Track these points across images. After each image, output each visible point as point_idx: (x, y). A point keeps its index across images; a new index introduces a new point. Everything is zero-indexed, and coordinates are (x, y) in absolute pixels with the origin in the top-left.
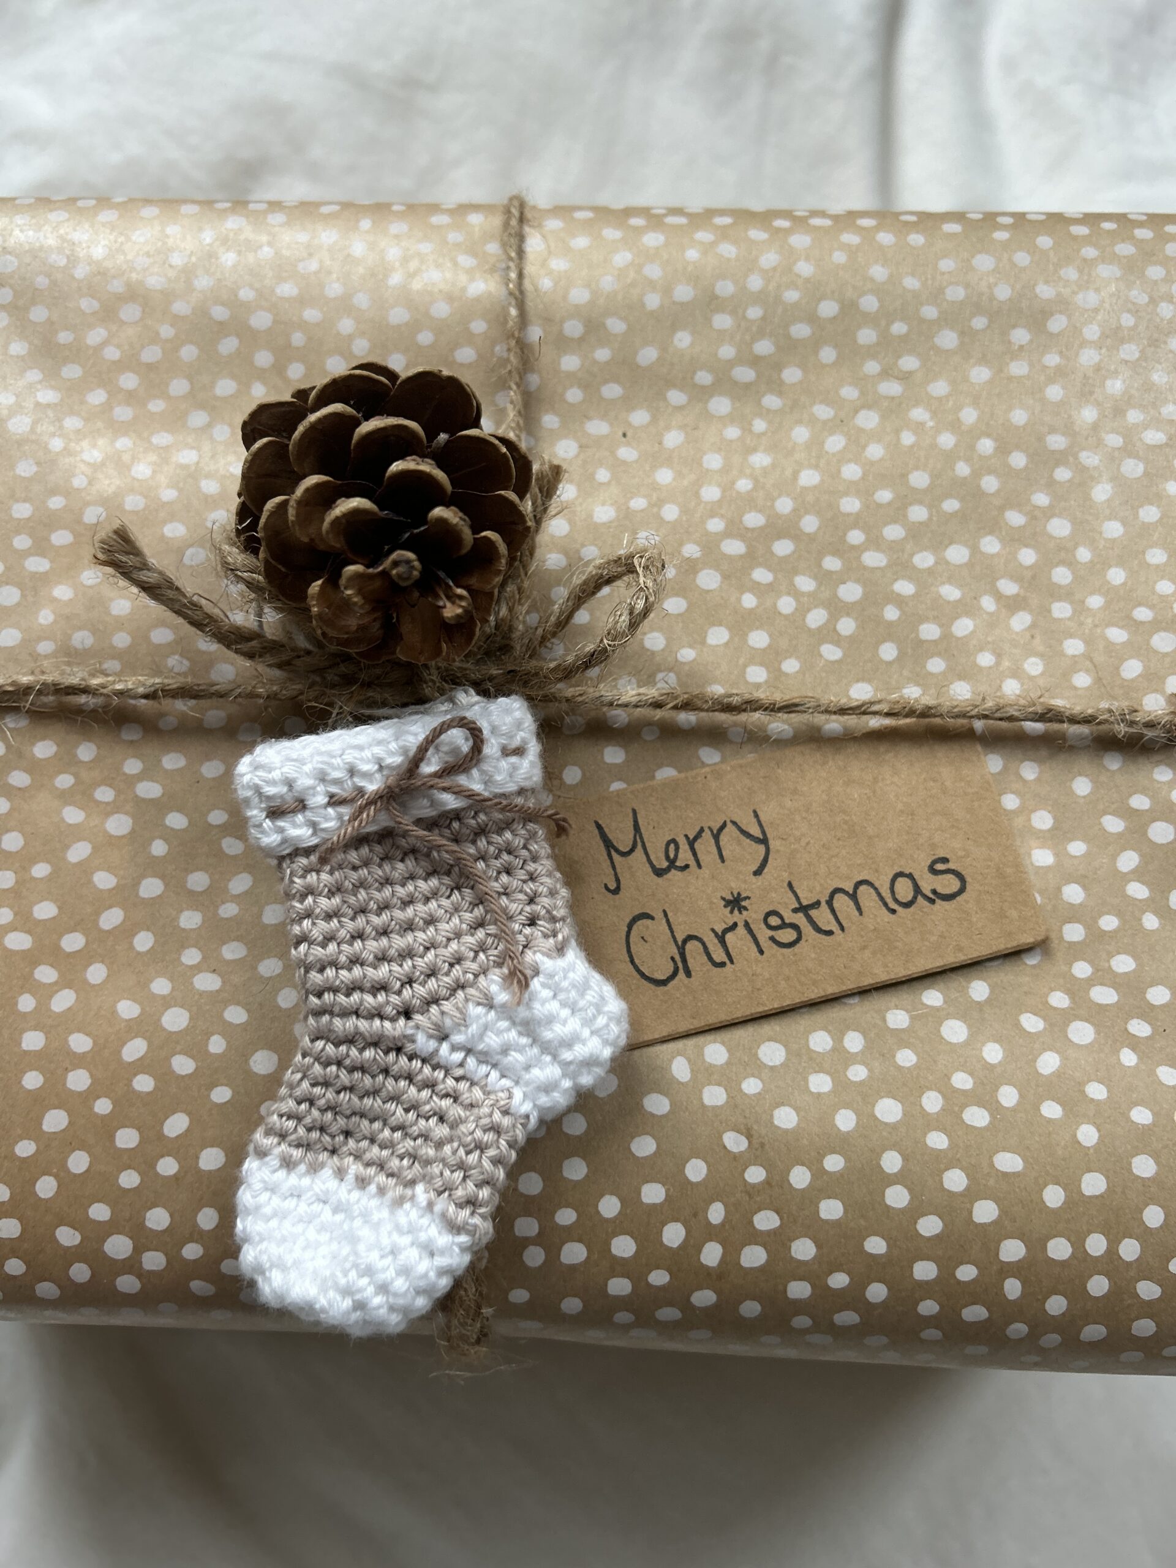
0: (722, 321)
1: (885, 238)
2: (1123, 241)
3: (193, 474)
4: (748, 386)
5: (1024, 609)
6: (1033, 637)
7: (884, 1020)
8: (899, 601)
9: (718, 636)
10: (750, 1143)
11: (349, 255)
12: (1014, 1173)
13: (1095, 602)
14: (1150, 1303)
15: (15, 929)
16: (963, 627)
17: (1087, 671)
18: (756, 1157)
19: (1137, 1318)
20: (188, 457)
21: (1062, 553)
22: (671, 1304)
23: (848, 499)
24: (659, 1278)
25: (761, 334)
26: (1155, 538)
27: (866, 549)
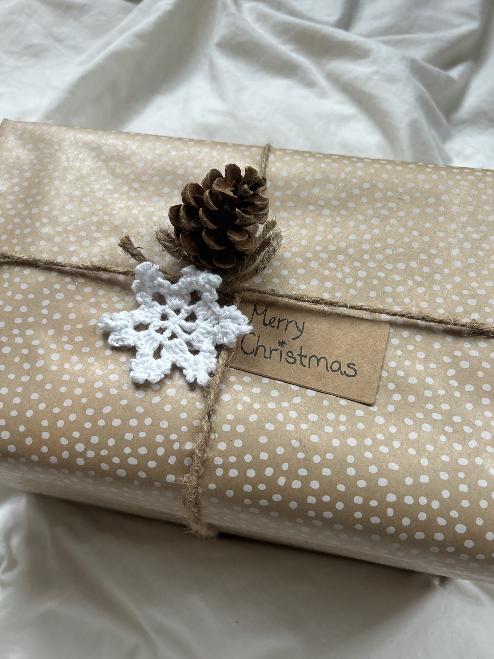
0: (330, 186)
1: (389, 167)
2: (471, 175)
3: (151, 215)
4: (336, 207)
5: (423, 286)
6: (425, 295)
7: (355, 412)
8: (379, 278)
9: (314, 282)
10: (301, 444)
11: (212, 155)
12: (395, 470)
13: (449, 287)
14: (442, 526)
15: (68, 343)
16: (400, 289)
17: (444, 308)
18: (302, 450)
19: (437, 532)
20: (151, 209)
21: (439, 270)
22: (265, 498)
23: (366, 245)
24: (262, 487)
25: (343, 191)
26: (473, 269)
27: (369, 261)
